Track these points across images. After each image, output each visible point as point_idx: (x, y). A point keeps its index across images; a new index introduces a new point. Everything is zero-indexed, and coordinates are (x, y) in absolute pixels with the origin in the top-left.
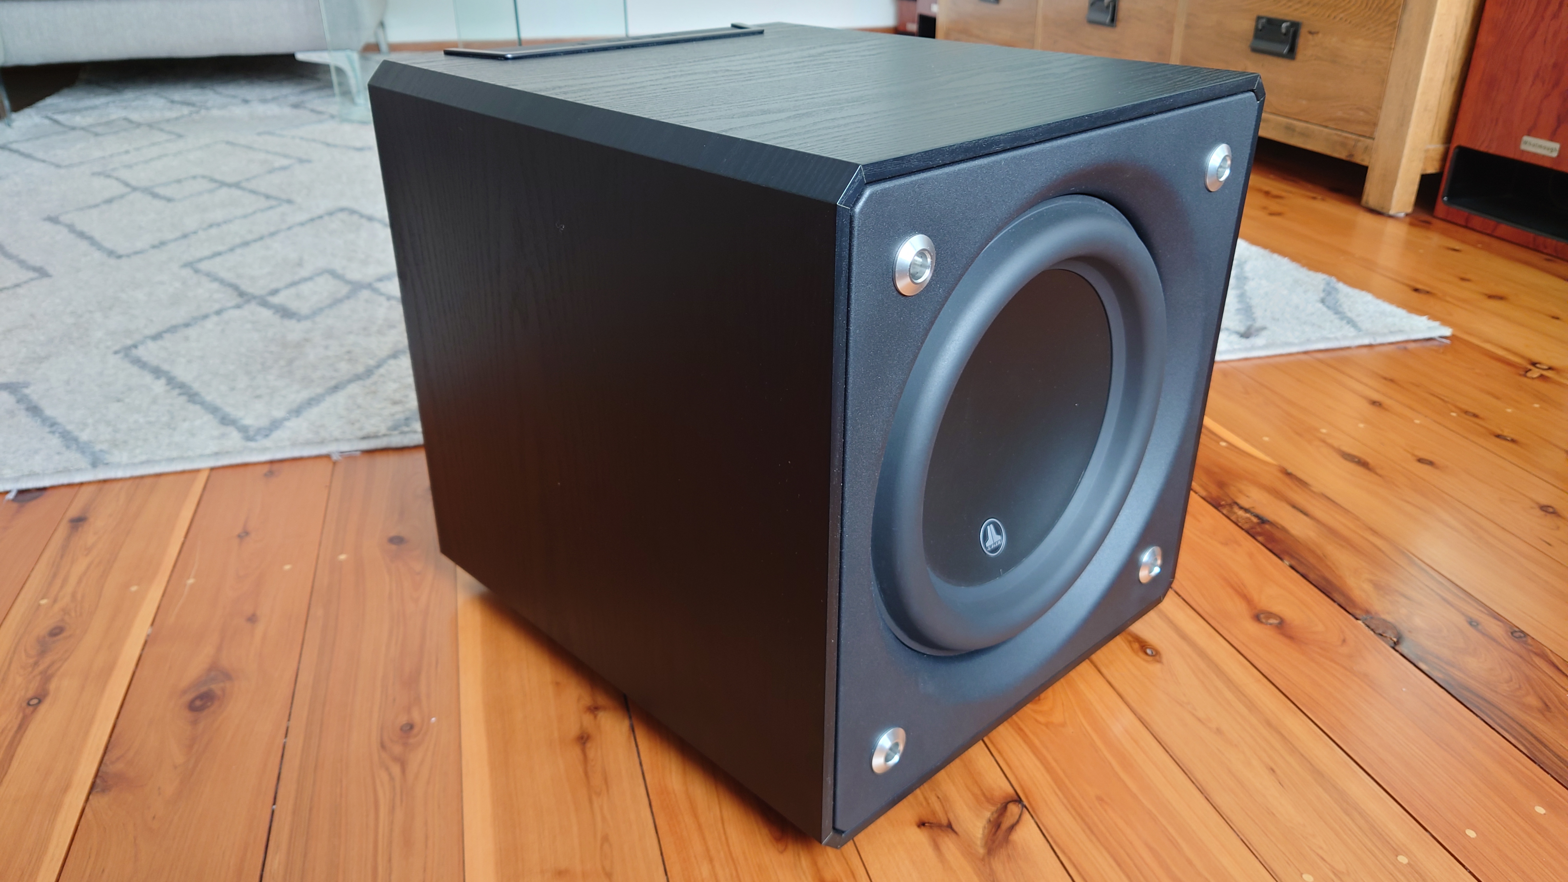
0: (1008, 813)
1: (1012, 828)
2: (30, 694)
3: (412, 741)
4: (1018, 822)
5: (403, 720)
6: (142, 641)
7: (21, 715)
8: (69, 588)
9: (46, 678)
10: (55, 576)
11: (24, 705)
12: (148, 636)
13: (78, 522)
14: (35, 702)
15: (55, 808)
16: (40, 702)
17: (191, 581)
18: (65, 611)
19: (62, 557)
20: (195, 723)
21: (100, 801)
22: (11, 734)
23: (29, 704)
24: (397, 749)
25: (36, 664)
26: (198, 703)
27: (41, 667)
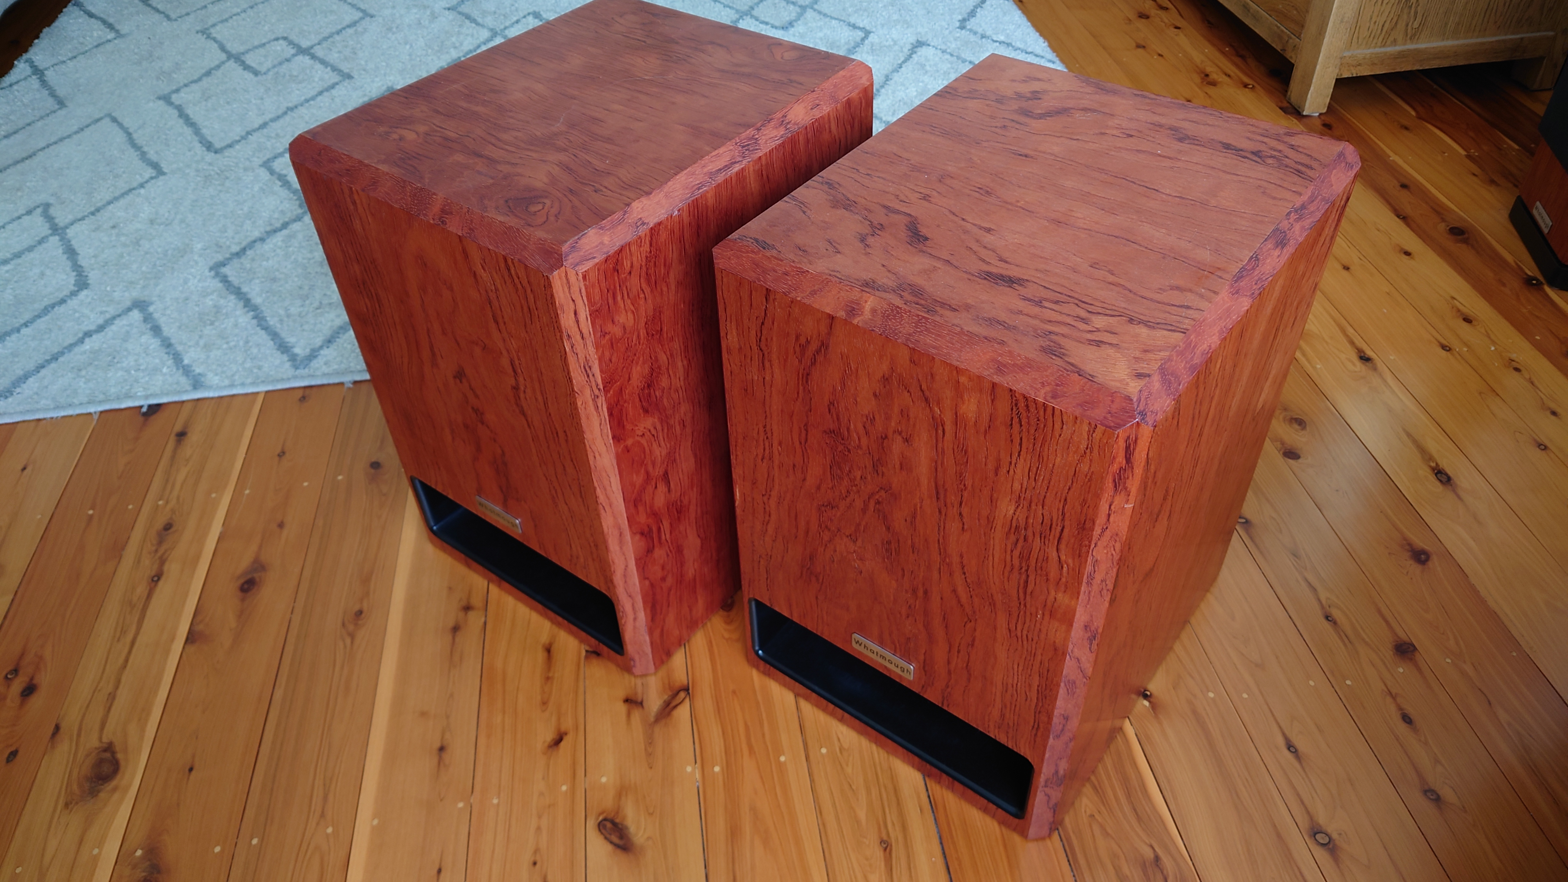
0: (678, 697)
1: (676, 707)
2: (153, 573)
3: (360, 622)
4: (680, 703)
5: (357, 608)
6: (217, 538)
7: (148, 588)
8: (175, 493)
9: (162, 562)
10: (167, 481)
11: (150, 580)
12: (221, 533)
13: (181, 435)
14: (156, 578)
15: (167, 652)
16: (159, 579)
17: (247, 492)
18: (173, 511)
19: (171, 465)
20: (243, 600)
21: (191, 649)
22: (144, 600)
23: (153, 580)
24: (351, 627)
25: (156, 551)
26: (246, 586)
27: (159, 554)
